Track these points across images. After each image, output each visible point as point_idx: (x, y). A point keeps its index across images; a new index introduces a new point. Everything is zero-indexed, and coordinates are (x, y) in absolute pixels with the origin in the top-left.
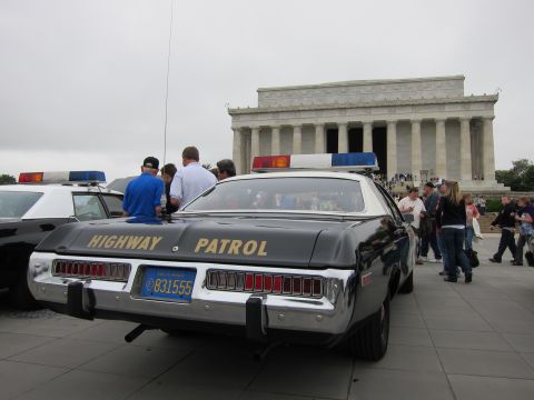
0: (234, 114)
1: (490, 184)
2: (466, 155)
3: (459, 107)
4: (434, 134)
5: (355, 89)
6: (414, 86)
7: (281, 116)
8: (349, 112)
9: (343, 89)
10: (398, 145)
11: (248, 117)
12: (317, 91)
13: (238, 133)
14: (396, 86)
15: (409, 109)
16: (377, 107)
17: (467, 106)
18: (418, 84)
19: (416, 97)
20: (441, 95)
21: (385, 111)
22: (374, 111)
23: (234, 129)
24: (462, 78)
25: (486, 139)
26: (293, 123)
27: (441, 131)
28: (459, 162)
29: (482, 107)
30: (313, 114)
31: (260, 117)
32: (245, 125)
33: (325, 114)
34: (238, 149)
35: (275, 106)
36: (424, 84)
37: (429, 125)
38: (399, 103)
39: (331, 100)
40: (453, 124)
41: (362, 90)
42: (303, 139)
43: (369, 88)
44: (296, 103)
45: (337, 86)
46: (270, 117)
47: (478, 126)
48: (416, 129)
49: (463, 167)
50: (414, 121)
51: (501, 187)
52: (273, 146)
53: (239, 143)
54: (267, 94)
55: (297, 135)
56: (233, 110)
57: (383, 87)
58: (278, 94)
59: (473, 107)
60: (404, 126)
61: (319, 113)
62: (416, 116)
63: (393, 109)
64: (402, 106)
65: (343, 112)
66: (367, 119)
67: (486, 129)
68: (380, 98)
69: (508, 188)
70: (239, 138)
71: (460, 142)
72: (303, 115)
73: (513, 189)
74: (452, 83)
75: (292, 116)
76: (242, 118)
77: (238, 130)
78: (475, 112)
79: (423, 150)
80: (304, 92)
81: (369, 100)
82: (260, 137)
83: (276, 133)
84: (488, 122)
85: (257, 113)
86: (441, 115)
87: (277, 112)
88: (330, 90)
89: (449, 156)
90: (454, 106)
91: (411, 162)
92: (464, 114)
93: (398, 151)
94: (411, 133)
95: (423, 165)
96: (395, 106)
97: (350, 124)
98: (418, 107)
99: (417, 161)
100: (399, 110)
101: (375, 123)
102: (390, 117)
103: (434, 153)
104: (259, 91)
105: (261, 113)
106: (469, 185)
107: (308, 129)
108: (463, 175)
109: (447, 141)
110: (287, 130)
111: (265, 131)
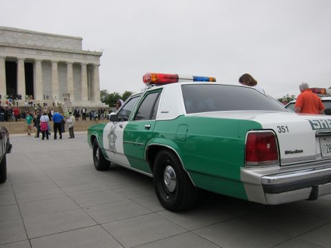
1: (98, 103)
2: (85, 85)
3: (81, 57)
4: (66, 71)
5: (10, 33)
6: (53, 39)
8: (7, 49)
10: (43, 76)
14: (40, 37)
15: (50, 54)
16: (28, 49)
17: (85, 56)
19: (56, 46)
20: (70, 48)
21: (34, 52)
22: (26, 51)
24: (81, 39)
25: (95, 77)
27: (70, 69)
28: (81, 90)
29: (93, 58)
36: (59, 39)
37: (62, 65)
38: (44, 48)
40: (77, 66)
41: (15, 35)
43: (20, 34)
47: (91, 68)
48: (55, 67)
49: (83, 92)
50: (54, 62)
51: (104, 105)
57: (31, 36)
59: (89, 57)
60: (46, 64)
62: (55, 58)
63: (40, 52)
64: (46, 50)
66: (21, 56)
67: (95, 71)
68: (30, 43)
69: (108, 106)
71: (81, 77)
73: (110, 107)
74: (76, 41)
78: (90, 60)
79: (59, 80)
81: (21, 42)
84: (96, 67)
86: (70, 60)
89: (75, 86)
90: (78, 55)
91: (51, 88)
92: (84, 61)
93: (43, 80)
94: (51, 69)
95: (60, 90)
96: (41, 50)
97: (7, 57)
98: (56, 53)
99: (56, 87)
100: (43, 53)
101: (27, 59)
102: (38, 57)
103: (66, 83)
106: (87, 103)
108: (83, 97)
109: (73, 76)
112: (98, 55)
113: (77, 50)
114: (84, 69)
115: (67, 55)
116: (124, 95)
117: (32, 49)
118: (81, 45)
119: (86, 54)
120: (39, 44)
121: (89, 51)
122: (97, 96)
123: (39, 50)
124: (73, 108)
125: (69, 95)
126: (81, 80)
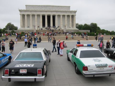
0: (20, 11)
1: (75, 28)
2: (71, 22)
3: (70, 13)
5: (48, 7)
7: (32, 12)
8: (48, 12)
9: (46, 7)
11: (24, 12)
12: (40, 7)
14: (57, 7)
15: (60, 13)
17: (71, 13)
18: (61, 7)
19: (62, 10)
20: (66, 10)
21: (55, 12)
22: (53, 12)
23: (20, 15)
24: (70, 7)
25: (74, 19)
26: (35, 14)
27: (66, 17)
28: (69, 24)
29: (74, 13)
30: (40, 12)
31: (27, 12)
33: (42, 12)
34: (22, 19)
35: (31, 10)
36: (63, 7)
37: (64, 16)
38: (58, 11)
39: (43, 9)
40: (68, 16)
43: (51, 7)
44: (36, 9)
45: (44, 6)
46: (29, 12)
47: (73, 16)
48: (61, 17)
51: (77, 29)
53: (22, 18)
54: (28, 7)
55: (36, 17)
57: (54, 7)
58: (31, 7)
59: (72, 13)
60: (59, 16)
61: (41, 12)
62: (61, 14)
64: (59, 12)
65: (46, 12)
66: (51, 14)
67: (74, 17)
68: (54, 10)
69: (78, 29)
71: (69, 19)
72: (37, 12)
74: (68, 7)
75: (34, 12)
76: (22, 12)
77: (22, 15)
78: (73, 14)
79: (63, 21)
80: (37, 7)
81: (52, 10)
82: (27, 17)
83: (31, 16)
85: (26, 11)
88: (43, 7)
89: (67, 23)
90: (69, 12)
92: (71, 14)
93: (58, 21)
94: (60, 18)
95: (63, 24)
96: (57, 11)
97: (48, 15)
98: (62, 12)
99: (61, 23)
100: (58, 13)
101: (53, 15)
102: (56, 14)
104: (26, 6)
105: (27, 11)
106: (71, 29)
107: (38, 16)
108: (70, 26)
109: (67, 19)
110: (33, 16)
111: (28, 15)
112: (75, 12)
113: (69, 11)
114: (71, 17)
115: (65, 13)
116: (84, 25)
117: (55, 11)
118: (70, 8)
119: (71, 12)
120: (57, 10)
122: (75, 26)
123: (57, 12)
124: (67, 30)
125: (65, 26)
126: (69, 21)
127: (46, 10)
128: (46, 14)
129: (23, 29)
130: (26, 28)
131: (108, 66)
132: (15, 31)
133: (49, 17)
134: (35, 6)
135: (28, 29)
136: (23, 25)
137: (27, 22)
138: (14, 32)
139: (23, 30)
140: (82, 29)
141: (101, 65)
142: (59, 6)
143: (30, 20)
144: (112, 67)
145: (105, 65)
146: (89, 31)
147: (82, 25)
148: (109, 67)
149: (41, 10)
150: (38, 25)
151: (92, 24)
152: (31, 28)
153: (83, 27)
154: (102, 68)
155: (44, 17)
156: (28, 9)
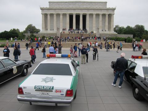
0: (42, 9)
1: (112, 32)
2: (107, 24)
3: (106, 11)
4: (99, 18)
5: (78, 4)
6: (94, 4)
7: (57, 11)
8: (76, 10)
9: (74, 3)
10: (89, 21)
11: (47, 10)
12: (67, 3)
13: (43, 15)
14: (89, 3)
15: (93, 11)
16: (84, 9)
19: (95, 7)
20: (101, 7)
21: (86, 11)
22: (83, 11)
23: (42, 14)
24: (106, 3)
25: (112, 20)
26: (60, 13)
27: (101, 17)
29: (111, 11)
30: (66, 10)
31: (50, 11)
32: (45, 13)
33: (70, 10)
34: (44, 20)
35: (55, 7)
36: (97, 3)
37: (98, 15)
39: (71, 6)
40: (104, 15)
42: (63, 18)
43: (81, 4)
44: (61, 7)
46: (53, 11)
47: (110, 16)
48: (94, 16)
49: (106, 27)
50: (94, 14)
51: (115, 33)
52: (54, 19)
54: (52, 3)
55: (61, 17)
56: (42, 8)
57: (85, 3)
58: (55, 3)
59: (109, 11)
60: (91, 15)
61: (68, 10)
64: (91, 9)
65: (74, 10)
66: (81, 13)
67: (112, 17)
68: (85, 7)
69: (117, 33)
70: (44, 17)
71: (105, 20)
72: (63, 10)
73: (118, 34)
74: (104, 4)
75: (59, 11)
76: (45, 11)
78: (110, 12)
79: (96, 22)
80: (63, 3)
81: (82, 7)
82: (50, 17)
83: (55, 16)
84: (113, 15)
85: (49, 9)
86: (101, 13)
87: (55, 9)
88: (70, 3)
89: (102, 24)
90: (104, 10)
91: (92, 25)
92: (107, 13)
93: (89, 22)
94: (93, 17)
95: (96, 26)
97: (76, 14)
98: (95, 10)
99: (94, 25)
100: (90, 11)
101: (83, 14)
102: (88, 12)
103: (99, 23)
104: (49, 2)
105: (51, 9)
106: (107, 32)
107: (64, 15)
108: (106, 29)
109: (102, 20)
110: (58, 15)
111: (52, 15)
113: (104, 8)
114: (107, 16)
115: (100, 11)
116: (126, 28)
117: (86, 9)
118: (106, 5)
120: (89, 7)
121: (109, 8)
122: (112, 29)
123: (88, 9)
124: (100, 34)
125: (99, 29)
126: (105, 22)
127: (74, 7)
128: (74, 13)
129: (45, 32)
130: (49, 31)
131: (54, 90)
132: (35, 34)
133: (78, 17)
134: (61, 3)
135: (52, 32)
136: (46, 28)
137: (50, 24)
138: (33, 35)
139: (44, 34)
140: (123, 34)
141: (44, 88)
142: (91, 2)
143: (53, 21)
144: (62, 93)
145: (50, 89)
146: (131, 36)
147: (123, 28)
148: (57, 91)
149: (67, 7)
150: (63, 27)
151: (137, 26)
152: (55, 31)
153: (125, 30)
154: (46, 93)
155: (71, 16)
156: (51, 7)
